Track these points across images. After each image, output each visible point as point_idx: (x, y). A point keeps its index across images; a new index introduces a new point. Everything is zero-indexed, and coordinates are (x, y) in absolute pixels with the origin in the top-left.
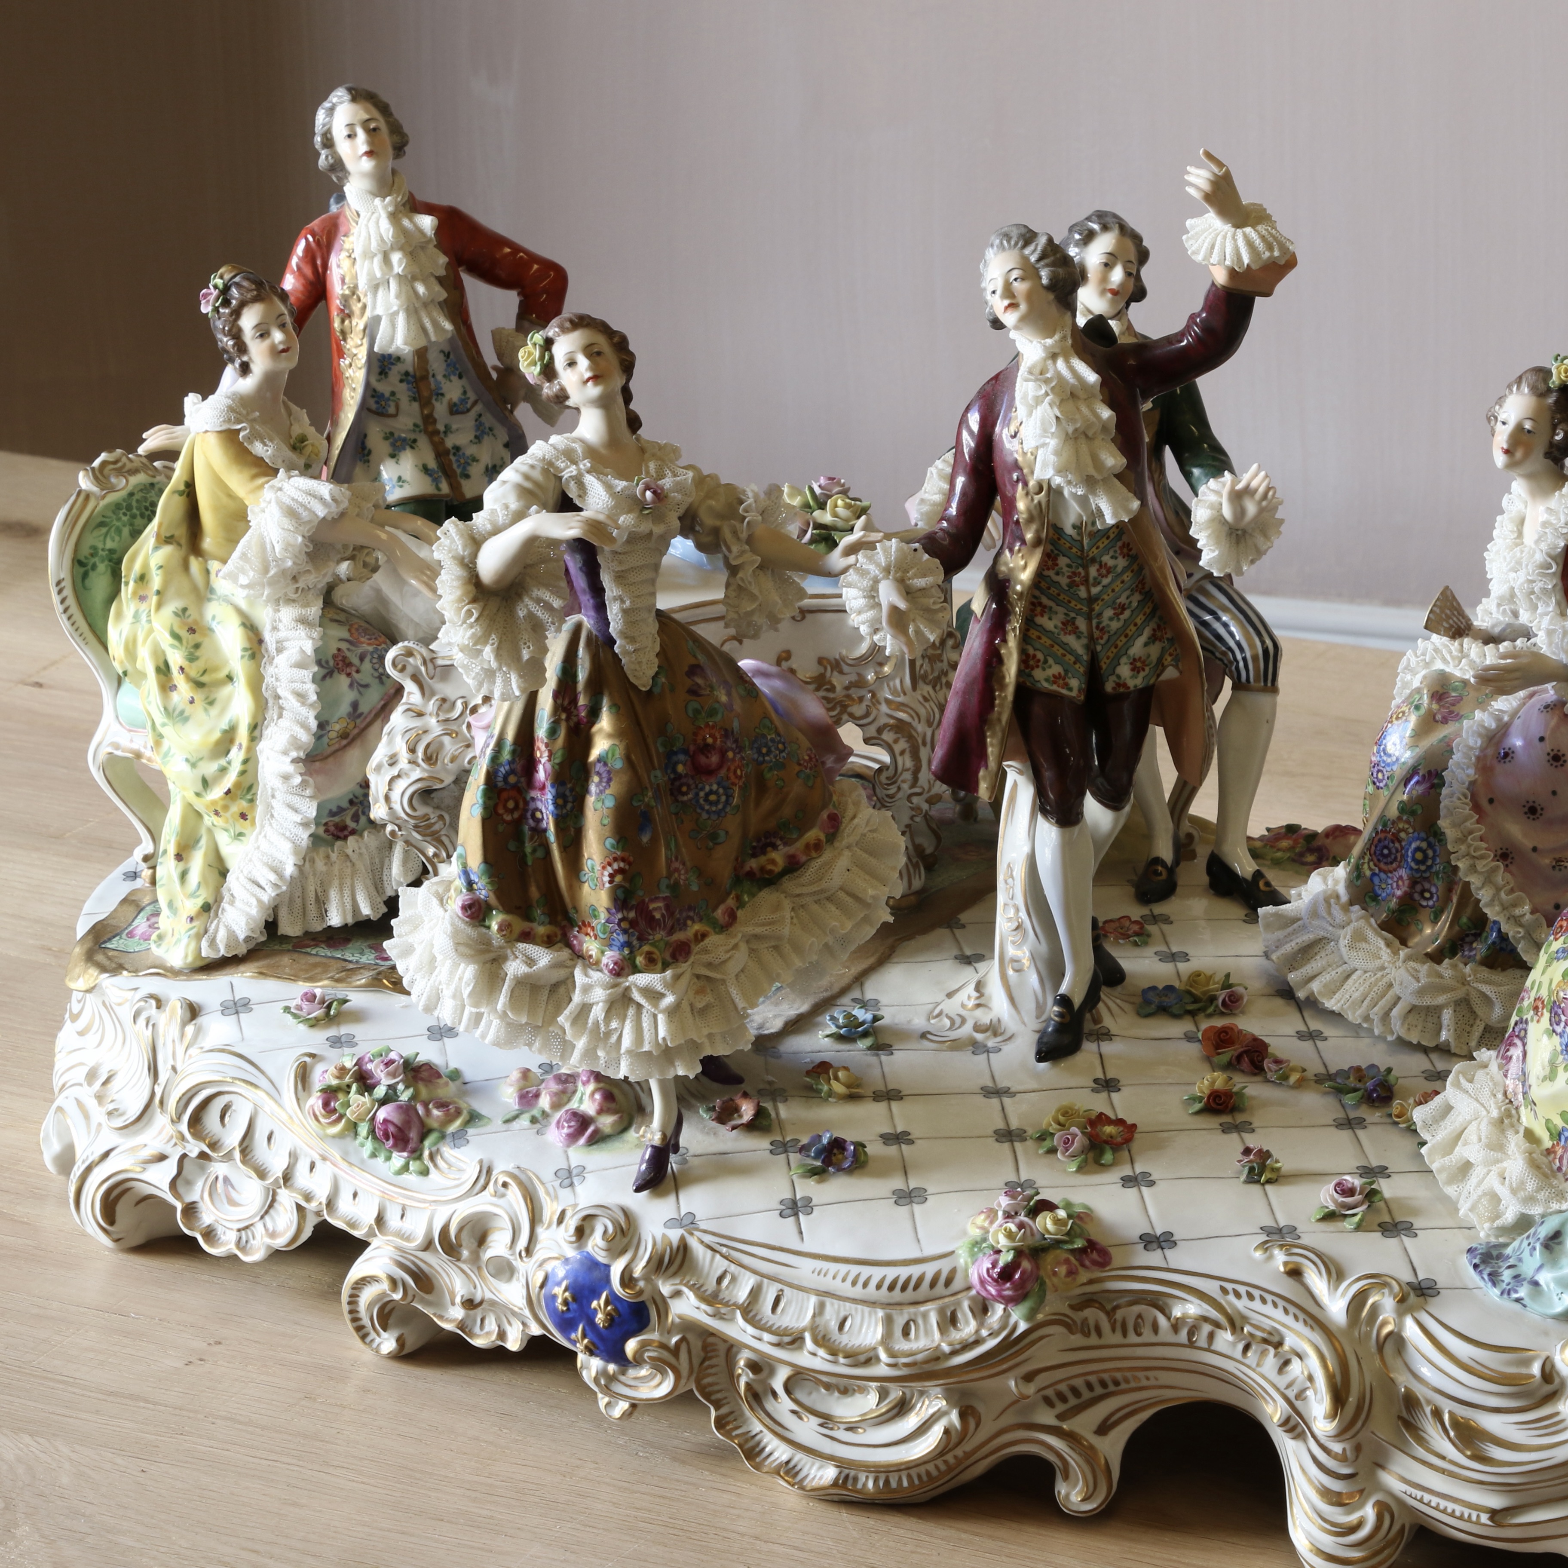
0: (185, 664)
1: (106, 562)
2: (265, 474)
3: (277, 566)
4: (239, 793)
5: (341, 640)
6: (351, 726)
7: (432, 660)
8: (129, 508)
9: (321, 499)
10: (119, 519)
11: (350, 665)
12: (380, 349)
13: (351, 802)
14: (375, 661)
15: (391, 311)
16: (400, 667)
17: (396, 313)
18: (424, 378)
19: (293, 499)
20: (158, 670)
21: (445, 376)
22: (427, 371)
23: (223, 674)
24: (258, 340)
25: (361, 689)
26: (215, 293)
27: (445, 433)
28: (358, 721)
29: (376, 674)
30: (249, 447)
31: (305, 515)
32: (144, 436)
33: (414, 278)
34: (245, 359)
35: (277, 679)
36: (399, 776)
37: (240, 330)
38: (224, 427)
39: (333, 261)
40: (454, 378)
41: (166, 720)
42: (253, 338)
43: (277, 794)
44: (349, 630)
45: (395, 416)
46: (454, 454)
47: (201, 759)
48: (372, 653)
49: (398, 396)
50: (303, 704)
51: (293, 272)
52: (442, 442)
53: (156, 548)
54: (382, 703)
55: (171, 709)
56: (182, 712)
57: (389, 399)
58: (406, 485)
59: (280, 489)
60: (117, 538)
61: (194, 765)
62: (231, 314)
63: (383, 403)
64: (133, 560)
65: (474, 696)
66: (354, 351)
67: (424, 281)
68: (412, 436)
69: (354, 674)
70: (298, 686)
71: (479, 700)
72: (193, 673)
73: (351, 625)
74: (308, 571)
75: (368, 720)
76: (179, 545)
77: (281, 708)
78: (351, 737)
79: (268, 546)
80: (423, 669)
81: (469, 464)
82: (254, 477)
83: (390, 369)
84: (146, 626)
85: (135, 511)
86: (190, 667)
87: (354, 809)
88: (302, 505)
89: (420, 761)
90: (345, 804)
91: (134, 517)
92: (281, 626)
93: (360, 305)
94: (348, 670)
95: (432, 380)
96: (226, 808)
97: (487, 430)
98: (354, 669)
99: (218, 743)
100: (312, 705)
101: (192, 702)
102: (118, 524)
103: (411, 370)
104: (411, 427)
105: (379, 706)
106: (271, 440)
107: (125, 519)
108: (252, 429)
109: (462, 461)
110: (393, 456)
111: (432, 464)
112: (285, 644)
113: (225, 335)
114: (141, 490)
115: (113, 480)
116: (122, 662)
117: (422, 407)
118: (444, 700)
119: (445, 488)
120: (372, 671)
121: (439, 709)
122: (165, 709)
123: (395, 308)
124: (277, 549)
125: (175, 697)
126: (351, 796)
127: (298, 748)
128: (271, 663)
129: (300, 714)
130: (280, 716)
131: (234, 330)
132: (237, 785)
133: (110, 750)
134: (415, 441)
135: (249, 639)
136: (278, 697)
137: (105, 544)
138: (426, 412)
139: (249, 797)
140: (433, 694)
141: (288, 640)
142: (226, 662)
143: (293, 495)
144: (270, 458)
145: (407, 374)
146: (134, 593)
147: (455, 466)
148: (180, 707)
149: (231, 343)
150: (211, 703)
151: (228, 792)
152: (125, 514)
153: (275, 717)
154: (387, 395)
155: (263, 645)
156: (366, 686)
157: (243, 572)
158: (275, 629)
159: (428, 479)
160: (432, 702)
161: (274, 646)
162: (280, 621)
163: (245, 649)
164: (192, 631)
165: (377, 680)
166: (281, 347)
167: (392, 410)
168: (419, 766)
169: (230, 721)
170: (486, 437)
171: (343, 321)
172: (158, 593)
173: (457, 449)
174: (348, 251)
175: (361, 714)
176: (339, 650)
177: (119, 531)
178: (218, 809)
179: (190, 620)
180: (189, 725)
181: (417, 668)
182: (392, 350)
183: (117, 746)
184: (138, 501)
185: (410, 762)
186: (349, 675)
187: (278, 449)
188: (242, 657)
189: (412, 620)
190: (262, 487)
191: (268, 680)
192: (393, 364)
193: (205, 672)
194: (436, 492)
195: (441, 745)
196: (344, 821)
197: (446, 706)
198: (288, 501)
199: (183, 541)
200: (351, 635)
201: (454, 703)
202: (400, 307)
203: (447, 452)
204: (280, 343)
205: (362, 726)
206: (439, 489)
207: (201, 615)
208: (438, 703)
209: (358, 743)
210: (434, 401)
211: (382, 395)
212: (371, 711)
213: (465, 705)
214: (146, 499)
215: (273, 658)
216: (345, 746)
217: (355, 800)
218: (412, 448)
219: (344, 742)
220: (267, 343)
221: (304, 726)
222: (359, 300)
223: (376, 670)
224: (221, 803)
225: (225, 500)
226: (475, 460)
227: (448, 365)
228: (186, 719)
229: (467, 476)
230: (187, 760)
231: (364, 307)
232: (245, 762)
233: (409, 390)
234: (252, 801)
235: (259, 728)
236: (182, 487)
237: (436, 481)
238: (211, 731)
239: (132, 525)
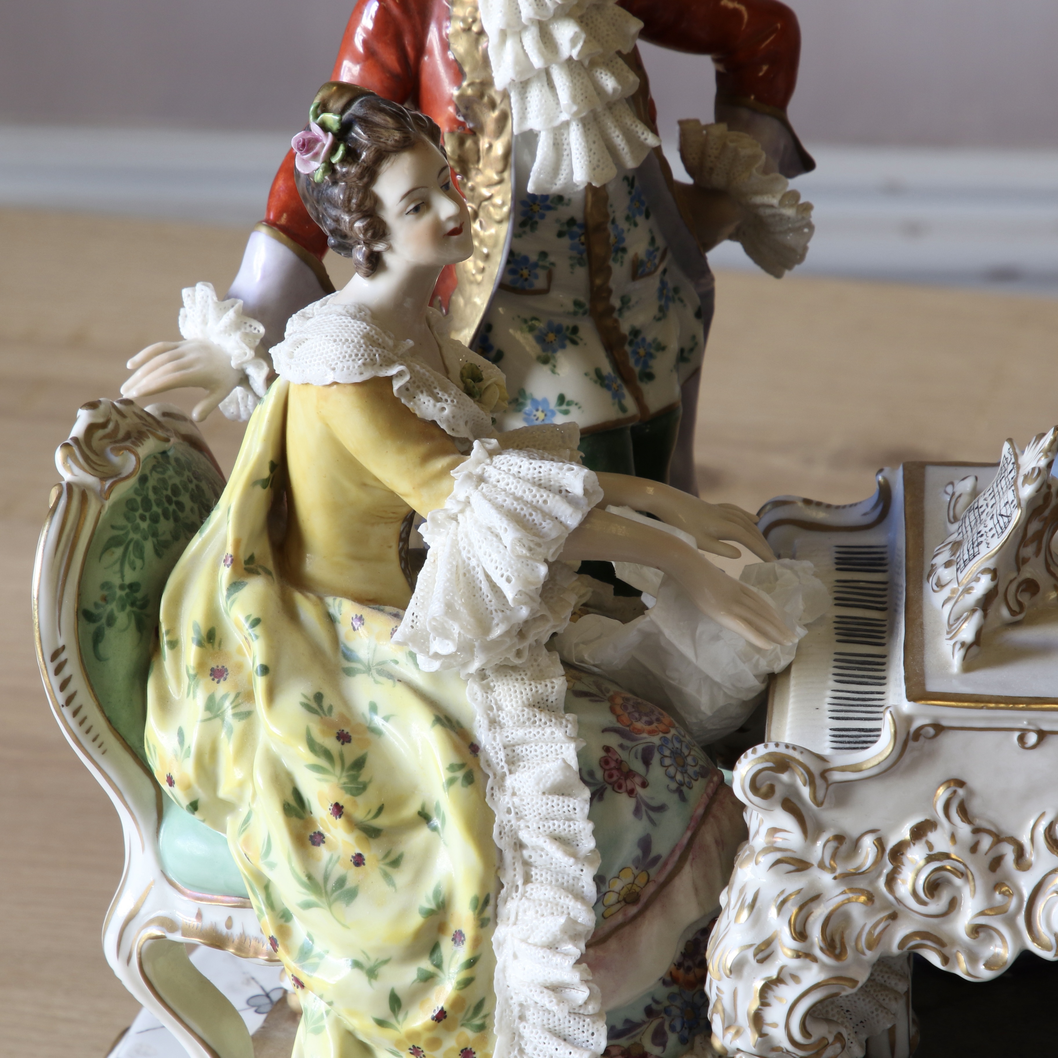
0: (344, 799)
1: (128, 608)
2: (444, 452)
4: (460, 1016)
5: (605, 730)
6: (641, 881)
7: (824, 774)
8: (146, 503)
9: (562, 492)
10: (136, 529)
11: (630, 774)
12: (537, 185)
14: (667, 762)
15: (557, 123)
17: (566, 124)
18: (600, 228)
20: (288, 810)
21: (628, 218)
22: (607, 215)
23: (411, 810)
24: (411, 217)
25: (653, 815)
26: (328, 140)
27: (620, 310)
28: (653, 871)
29: (674, 786)
30: (410, 405)
32: (129, 365)
33: (593, 64)
35: (519, 816)
36: (779, 980)
37: (377, 201)
38: (367, 376)
40: (640, 219)
41: (312, 898)
42: (403, 213)
43: (529, 1014)
44: (612, 710)
45: (546, 291)
46: (631, 343)
47: (386, 962)
48: (660, 748)
49: (552, 259)
52: (616, 328)
53: (235, 586)
54: (689, 834)
55: (319, 878)
56: (341, 882)
57: (536, 265)
58: (573, 409)
59: (481, 479)
60: (138, 563)
61: (372, 973)
63: (525, 272)
65: (897, 825)
66: (486, 192)
69: (639, 790)
70: (560, 827)
71: (905, 833)
72: (360, 814)
73: (611, 699)
74: (543, 617)
75: (669, 868)
76: (268, 573)
77: (527, 864)
78: (643, 900)
81: (651, 356)
82: (426, 458)
83: (542, 217)
84: (238, 726)
85: (155, 508)
86: (355, 804)
87: (655, 1023)
88: (536, 508)
89: (818, 952)
90: (638, 1015)
91: (155, 519)
92: (503, 717)
93: (495, 114)
94: (629, 784)
95: (610, 226)
96: (435, 1043)
97: (671, 294)
98: (638, 780)
99: (419, 934)
101: (359, 860)
102: (136, 536)
103: (579, 216)
104: (570, 307)
105: (685, 841)
106: (445, 389)
107: (144, 525)
108: (412, 371)
109: (642, 351)
110: (545, 361)
111: (607, 369)
112: (518, 749)
113: (349, 212)
114: (154, 468)
115: (116, 459)
116: (188, 788)
117: (592, 275)
118: (839, 838)
120: (667, 781)
121: (834, 856)
122: (310, 877)
123: (565, 117)
125: (323, 852)
126: (649, 1001)
127: (574, 938)
128: (502, 787)
129: (563, 873)
130: (527, 879)
131: (368, 203)
132: (458, 1003)
133: (156, 931)
134: (575, 330)
135: (457, 748)
136: (519, 845)
137: (122, 577)
138: (598, 282)
139: (477, 1021)
140: (820, 829)
141: (524, 742)
142: (413, 790)
143: (512, 488)
144: (448, 421)
145: (572, 222)
146: (201, 665)
147: (632, 362)
148: (338, 871)
150: (396, 863)
151: (441, 1016)
152: (143, 518)
153: (520, 883)
154: (533, 258)
155: (481, 755)
156: (661, 808)
158: (494, 723)
159: (607, 395)
160: (820, 844)
161: (502, 755)
162: (500, 708)
163: (452, 768)
164: (343, 738)
165: (676, 797)
166: (451, 226)
167: (540, 283)
168: (815, 959)
169: (437, 893)
170: (671, 305)
171: (461, 142)
172: (265, 670)
173: (635, 332)
174: (464, 20)
175: (658, 858)
176: (607, 749)
177: (140, 553)
178: (421, 1045)
179: (334, 716)
180: (360, 903)
181: (792, 789)
182: (558, 186)
183: (170, 925)
184: (155, 489)
185: (798, 956)
186: (631, 793)
187: (460, 406)
188: (451, 782)
190: (444, 473)
191: (500, 817)
192: (549, 208)
193: (380, 810)
194: (621, 415)
195: (847, 918)
196: (639, 1045)
197: (844, 848)
198: (508, 502)
200: (618, 717)
201: (856, 844)
202: (575, 114)
203: (622, 339)
204: (450, 219)
205: (662, 879)
206: (623, 409)
208: (832, 844)
209: (656, 909)
210: (611, 263)
211: (526, 259)
212: (673, 851)
213: (880, 843)
214: (164, 481)
215: (503, 776)
216: (634, 918)
218: (574, 342)
219: (633, 910)
220: (426, 220)
222: (493, 105)
223: (673, 778)
224: (427, 1036)
226: (661, 348)
227: (632, 200)
228: (351, 895)
229: (649, 377)
230: (357, 964)
231: (504, 118)
232: (471, 963)
233: (572, 248)
234: (482, 1028)
235: (492, 902)
237: (617, 396)
238: (403, 914)
239: (155, 534)
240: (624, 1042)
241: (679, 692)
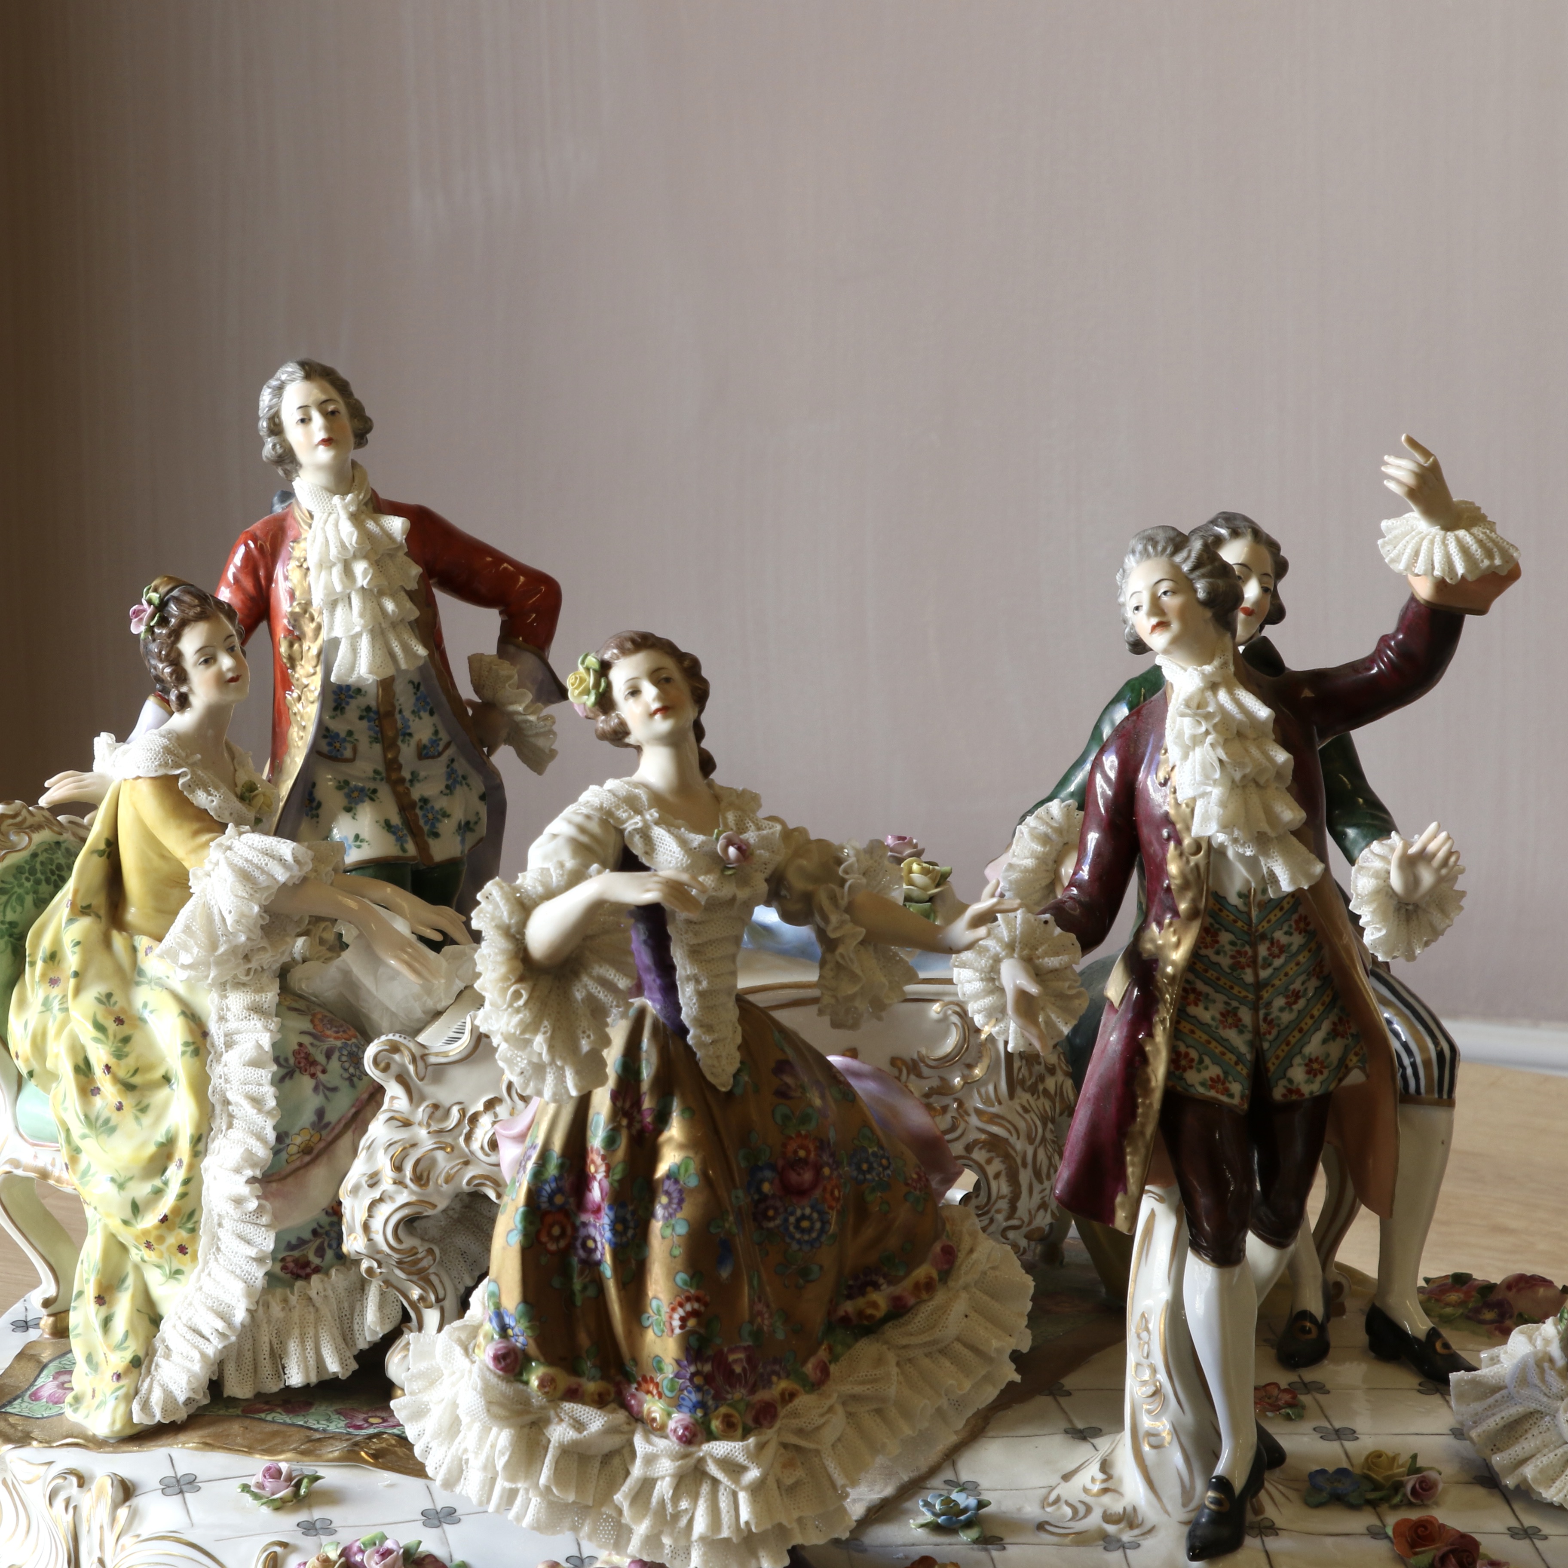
0: (112, 1062)
1: (6, 938)
2: (209, 830)
3: (228, 941)
4: (178, 1220)
5: (302, 1033)
6: (316, 1139)
7: (424, 1057)
8: (32, 871)
9: (281, 860)
10: (21, 885)
11: (314, 1063)
12: (338, 678)
13: (315, 1233)
14: (344, 1058)
15: (353, 632)
16: (382, 1065)
17: (359, 635)
18: (390, 714)
19: (247, 860)
20: (77, 1069)
21: (413, 712)
22: (394, 706)
23: (158, 1074)
24: (202, 667)
25: (327, 1093)
26: (150, 610)
27: (411, 781)
28: (324, 1133)
29: (346, 1075)
30: (190, 797)
31: (262, 878)
32: (46, 784)
33: (381, 593)
34: (184, 689)
35: (227, 1081)
36: (381, 1200)
37: (180, 654)
38: (161, 772)
39: (279, 572)
40: (425, 715)
41: (86, 1131)
42: (196, 664)
43: (225, 1222)
44: (312, 1021)
45: (352, 760)
46: (421, 808)
47: (131, 1178)
48: (340, 1049)
49: (356, 736)
50: (260, 1111)
51: (229, 585)
52: (408, 793)
53: (71, 921)
54: (353, 1110)
55: (93, 1117)
56: (107, 1121)
57: (344, 740)
58: (365, 845)
59: (229, 848)
60: (19, 909)
61: (121, 1186)
62: (169, 635)
63: (338, 745)
64: (39, 935)
65: (475, 1101)
66: (305, 681)
67: (393, 596)
68: (371, 785)
69: (321, 1076)
70: (253, 1089)
71: (480, 1107)
72: (122, 1073)
73: (314, 1015)
74: (263, 949)
75: (336, 1131)
76: (98, 916)
77: (231, 1116)
78: (315, 1152)
79: (217, 918)
80: (411, 1068)
81: (438, 820)
82: (196, 833)
83: (348, 703)
84: (60, 1016)
85: (39, 875)
86: (119, 1065)
87: (319, 1241)
88: (258, 867)
89: (408, 1181)
90: (307, 1235)
91: (38, 882)
92: (229, 1016)
93: (313, 625)
94: (313, 1070)
95: (398, 716)
96: (161, 1239)
97: (460, 779)
98: (319, 1068)
99: (153, 1159)
100: (269, 1113)
101: (120, 1108)
102: (20, 891)
103: (373, 704)
104: (371, 774)
105: (350, 1115)
106: (217, 788)
107: (28, 885)
108: (193, 773)
109: (430, 816)
110: (348, 810)
111: (396, 820)
112: (235, 1037)
113: (161, 661)
114: (46, 850)
115: (13, 838)
116: (27, 1060)
117: (385, 750)
118: (436, 1106)
119: (411, 849)
120: (342, 1071)
121: (430, 1117)
122: (86, 1116)
123: (358, 629)
124: (229, 920)
125: (98, 1102)
126: (315, 1225)
127: (253, 1166)
128: (218, 1061)
129: (254, 1123)
130: (230, 1126)
131: (173, 655)
132: (176, 1210)
133: (8, 1168)
134: (375, 791)
135: (191, 1032)
136: (227, 1102)
137: (4, 915)
138: (390, 756)
139: (190, 1225)
140: (422, 1098)
141: (239, 1032)
142: (162, 1060)
143: (245, 854)
144: (215, 809)
145: (368, 709)
146: (43, 975)
147: (421, 822)
148: (105, 1114)
149: (168, 670)
150: (143, 1109)
151: (164, 1219)
152: (28, 879)
153: (224, 1128)
154: (343, 735)
155: (209, 1039)
156: (334, 1089)
157: (186, 948)
158: (222, 1019)
159: (391, 838)
160: (421, 1109)
161: (222, 1040)
162: (228, 1009)
163: (186, 1044)
164: (119, 1021)
165: (347, 1083)
166: (230, 675)
167: (348, 753)
168: (406, 1187)
169: (168, 1132)
170: (458, 786)
171: (291, 645)
172: (76, 974)
173: (425, 801)
174: (298, 560)
175: (328, 1124)
176: (300, 1045)
177: (21, 900)
178: (151, 1240)
179: (117, 1008)
180: (117, 1136)
181: (403, 1067)
182: (352, 680)
183: (16, 1164)
184: (42, 863)
185: (395, 1183)
186: (313, 1076)
187: (225, 800)
188: (184, 1053)
189: (387, 1009)
190: (206, 845)
191: (215, 1081)
192: (352, 697)
193: (136, 1071)
194: (401, 854)
195: (433, 1162)
196: (306, 1256)
197: (439, 1113)
198: (241, 863)
199: (102, 912)
200: (315, 1026)
201: (448, 1111)
202: (364, 627)
203: (413, 805)
204: (229, 670)
205: (330, 1138)
206: (404, 850)
207: (129, 1001)
208: (429, 1110)
209: (324, 1159)
210: (399, 743)
211: (337, 735)
212: (340, 1120)
213: (463, 1112)
214: (51, 861)
215: (221, 1055)
216: (307, 1165)
217: (319, 1230)
218: (372, 799)
219: (307, 1158)
220: (212, 670)
221: (260, 1138)
222: (312, 619)
223: (346, 1070)
224: (155, 1233)
225: (157, 862)
226: (446, 815)
227: (417, 699)
228: (112, 1130)
229: (436, 835)
230: (113, 1180)
231: (319, 628)
232: (186, 1182)
233: (370, 729)
234: (193, 1230)
235: (203, 1140)
236: (102, 846)
237: (400, 840)
238: (144, 1144)
239: (36, 892)
240: (296, 1254)
241: (368, 1018)
